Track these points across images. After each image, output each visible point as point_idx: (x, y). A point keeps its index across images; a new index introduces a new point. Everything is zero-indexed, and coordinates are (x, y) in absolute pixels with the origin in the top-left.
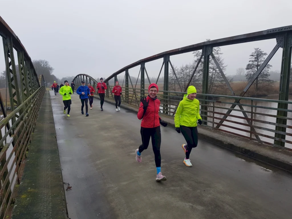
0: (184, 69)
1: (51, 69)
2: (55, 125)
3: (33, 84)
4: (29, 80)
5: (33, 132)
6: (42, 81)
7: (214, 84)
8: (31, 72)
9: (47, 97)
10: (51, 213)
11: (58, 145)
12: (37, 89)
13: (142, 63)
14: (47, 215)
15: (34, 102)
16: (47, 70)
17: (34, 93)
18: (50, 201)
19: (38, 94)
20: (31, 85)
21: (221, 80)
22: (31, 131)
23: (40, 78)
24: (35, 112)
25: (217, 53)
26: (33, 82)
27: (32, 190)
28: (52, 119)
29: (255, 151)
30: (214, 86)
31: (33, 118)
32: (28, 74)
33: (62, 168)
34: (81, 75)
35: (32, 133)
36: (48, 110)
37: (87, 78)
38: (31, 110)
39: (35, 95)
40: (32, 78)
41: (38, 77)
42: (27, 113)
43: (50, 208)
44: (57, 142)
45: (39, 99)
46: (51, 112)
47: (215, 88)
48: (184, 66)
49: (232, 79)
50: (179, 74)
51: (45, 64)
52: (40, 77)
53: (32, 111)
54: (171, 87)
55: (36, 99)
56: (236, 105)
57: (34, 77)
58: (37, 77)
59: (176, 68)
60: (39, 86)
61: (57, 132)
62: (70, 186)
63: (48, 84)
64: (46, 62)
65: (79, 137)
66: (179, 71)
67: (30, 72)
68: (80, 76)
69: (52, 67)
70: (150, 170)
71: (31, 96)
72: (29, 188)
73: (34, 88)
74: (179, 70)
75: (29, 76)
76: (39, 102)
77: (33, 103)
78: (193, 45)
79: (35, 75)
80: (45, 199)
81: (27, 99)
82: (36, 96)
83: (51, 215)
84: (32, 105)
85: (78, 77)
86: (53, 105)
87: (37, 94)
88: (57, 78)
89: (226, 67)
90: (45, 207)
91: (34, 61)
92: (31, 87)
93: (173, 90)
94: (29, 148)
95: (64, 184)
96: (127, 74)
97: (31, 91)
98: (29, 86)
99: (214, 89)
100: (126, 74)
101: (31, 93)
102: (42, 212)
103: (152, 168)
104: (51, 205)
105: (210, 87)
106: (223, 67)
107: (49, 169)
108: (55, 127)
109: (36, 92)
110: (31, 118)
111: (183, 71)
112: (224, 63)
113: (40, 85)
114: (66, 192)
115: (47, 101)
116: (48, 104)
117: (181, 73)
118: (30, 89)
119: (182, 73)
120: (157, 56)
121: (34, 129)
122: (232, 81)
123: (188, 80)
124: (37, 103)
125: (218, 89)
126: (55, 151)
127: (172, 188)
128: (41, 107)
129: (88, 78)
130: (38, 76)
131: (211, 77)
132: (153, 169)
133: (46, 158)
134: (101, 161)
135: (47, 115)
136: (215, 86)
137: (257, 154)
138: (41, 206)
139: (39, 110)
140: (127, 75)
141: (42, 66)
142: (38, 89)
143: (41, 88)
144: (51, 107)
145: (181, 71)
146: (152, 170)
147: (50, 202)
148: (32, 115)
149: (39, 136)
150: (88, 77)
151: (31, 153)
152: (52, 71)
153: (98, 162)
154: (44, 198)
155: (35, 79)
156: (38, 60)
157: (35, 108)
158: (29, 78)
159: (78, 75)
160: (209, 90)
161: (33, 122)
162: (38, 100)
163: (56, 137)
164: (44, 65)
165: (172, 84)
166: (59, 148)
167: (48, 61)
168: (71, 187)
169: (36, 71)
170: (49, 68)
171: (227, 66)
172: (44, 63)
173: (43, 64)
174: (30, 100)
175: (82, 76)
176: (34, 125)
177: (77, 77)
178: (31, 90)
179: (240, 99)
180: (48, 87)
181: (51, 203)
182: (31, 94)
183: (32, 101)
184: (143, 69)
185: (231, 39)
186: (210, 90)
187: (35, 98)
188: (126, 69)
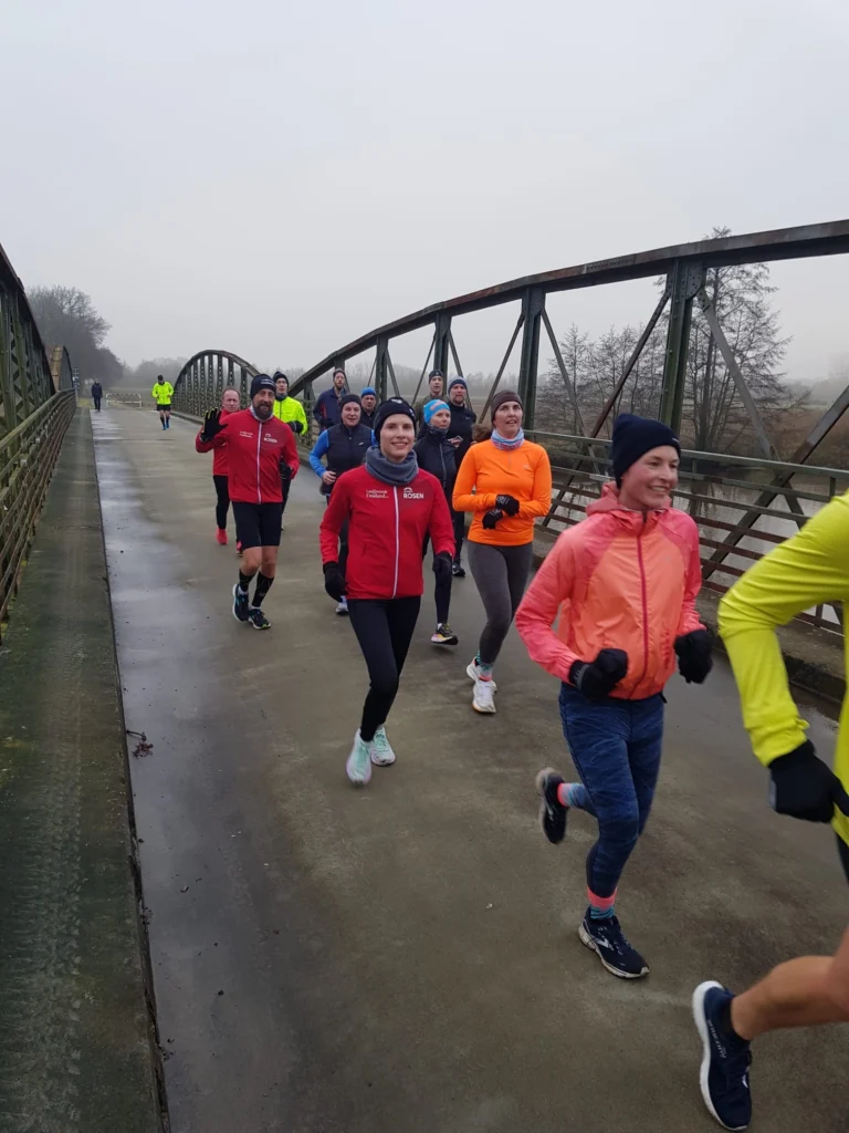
0: (617, 345)
1: (98, 326)
2: (106, 537)
3: (29, 383)
4: (15, 367)
5: (27, 557)
6: (61, 370)
7: (731, 411)
8: (24, 334)
9: (81, 433)
10: (78, 815)
11: (115, 607)
12: (44, 401)
13: (441, 315)
14: (65, 821)
15: (31, 450)
16: (82, 329)
17: (32, 417)
18: (77, 780)
19: (46, 422)
20: (23, 384)
21: (763, 395)
22: (19, 554)
23: (57, 358)
24: (36, 486)
25: (755, 288)
26: (29, 375)
27: (18, 744)
28: (98, 514)
29: (820, 666)
30: (730, 418)
31: (27, 509)
32: (13, 343)
33: (125, 684)
34: (210, 353)
35: (24, 563)
36: (84, 483)
37: (231, 368)
38: (21, 477)
39: (34, 423)
40: (26, 358)
41: (49, 356)
42: (7, 485)
43: (76, 800)
44: (113, 596)
45: (50, 438)
46: (94, 491)
47: (738, 427)
48: (619, 333)
49: (807, 394)
50: (597, 365)
51: (76, 307)
52: (55, 357)
53: (24, 484)
54: (561, 417)
55: (38, 440)
56: (775, 495)
57: (35, 356)
58: (44, 357)
59: (585, 339)
60: (53, 392)
61: (110, 561)
62: (148, 743)
63: (86, 382)
64: (80, 298)
65: (188, 583)
66: (595, 355)
67: (21, 336)
68: (206, 358)
69: (101, 319)
70: (428, 708)
71: (23, 424)
72: (10, 738)
73: (31, 395)
74: (595, 349)
75: (14, 352)
76: (48, 449)
77: (27, 451)
78: (635, 256)
79: (38, 345)
80: (63, 773)
81: (7, 434)
82: (38, 428)
83: (77, 823)
84: (24, 461)
85: (199, 361)
86: (102, 463)
87: (43, 421)
88: (121, 361)
89: (785, 347)
90: (61, 799)
91: (33, 291)
92: (20, 392)
93: (568, 427)
94: (9, 613)
95: (128, 737)
96: (383, 357)
97: (22, 409)
98: (16, 388)
99: (731, 432)
100: (378, 359)
101: (20, 414)
102: (48, 813)
103: (435, 703)
104: (79, 794)
105: (715, 424)
106: (775, 345)
107: (79, 684)
108: (107, 546)
109: (38, 411)
110: (20, 507)
111: (612, 355)
112: (777, 330)
113: (56, 385)
114: (131, 757)
115: (81, 448)
116: (82, 460)
117: (605, 362)
118: (18, 400)
119: (608, 363)
120: (497, 291)
121: (29, 546)
122: (806, 404)
123: (630, 392)
124: (43, 455)
125: (746, 432)
126: (103, 626)
127: (497, 770)
128: (56, 471)
129: (237, 368)
130: (47, 353)
131: (723, 384)
132: (439, 707)
133: (69, 647)
134: (261, 669)
135: (77, 502)
136: (739, 420)
137: (827, 676)
138: (48, 792)
139: (49, 482)
140: (383, 360)
141: (65, 311)
142: (47, 403)
143: (58, 398)
144: (93, 472)
145: (604, 354)
146: (435, 708)
147: (76, 784)
148: (23, 498)
149: (45, 571)
150: (235, 364)
151: (19, 629)
152: (104, 334)
153: (249, 672)
154: (57, 769)
155: (38, 363)
156: (50, 289)
157: (34, 472)
158: (14, 358)
159: (201, 355)
160: (712, 436)
161: (27, 520)
162: (48, 445)
163: (106, 580)
164: (71, 309)
165: (564, 405)
166: (115, 617)
167: (86, 293)
168: (151, 746)
169: (40, 332)
170: (92, 321)
171: (789, 340)
172: (73, 301)
173: (67, 306)
174: (19, 439)
175: (215, 357)
176: (30, 532)
177: (194, 360)
178: (21, 403)
179: (793, 474)
180: (84, 397)
181: (80, 788)
182: (21, 421)
183: (24, 444)
184: (443, 341)
185: (776, 241)
186: (716, 436)
187: (34, 434)
188: (380, 338)
